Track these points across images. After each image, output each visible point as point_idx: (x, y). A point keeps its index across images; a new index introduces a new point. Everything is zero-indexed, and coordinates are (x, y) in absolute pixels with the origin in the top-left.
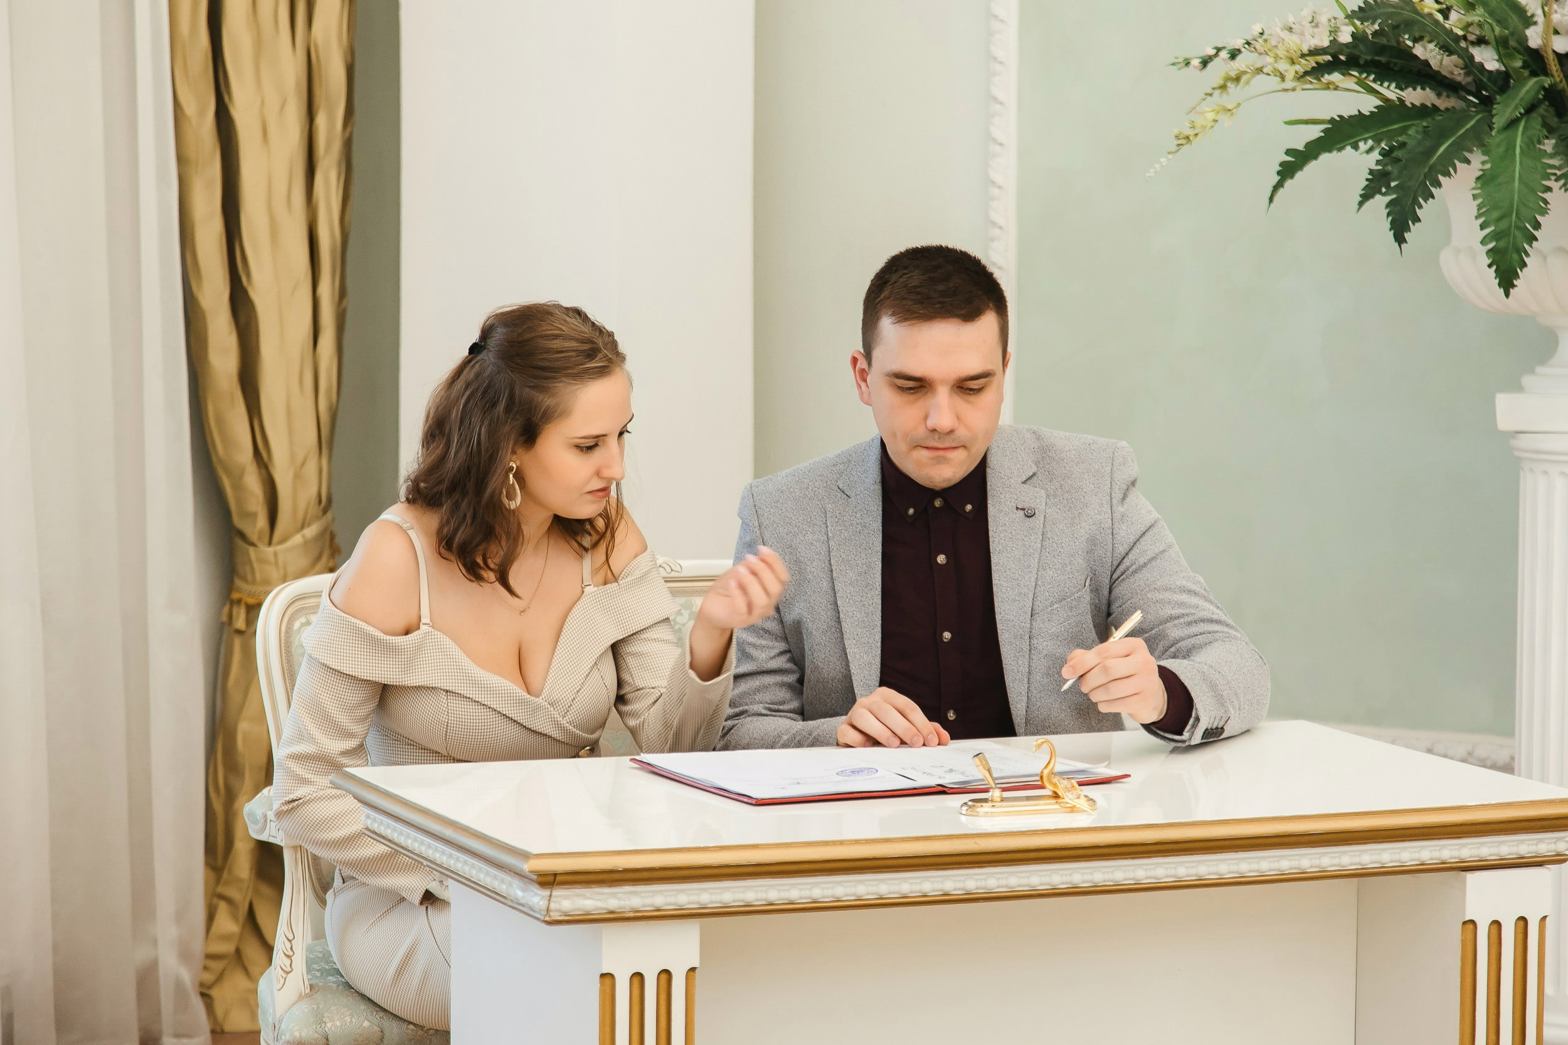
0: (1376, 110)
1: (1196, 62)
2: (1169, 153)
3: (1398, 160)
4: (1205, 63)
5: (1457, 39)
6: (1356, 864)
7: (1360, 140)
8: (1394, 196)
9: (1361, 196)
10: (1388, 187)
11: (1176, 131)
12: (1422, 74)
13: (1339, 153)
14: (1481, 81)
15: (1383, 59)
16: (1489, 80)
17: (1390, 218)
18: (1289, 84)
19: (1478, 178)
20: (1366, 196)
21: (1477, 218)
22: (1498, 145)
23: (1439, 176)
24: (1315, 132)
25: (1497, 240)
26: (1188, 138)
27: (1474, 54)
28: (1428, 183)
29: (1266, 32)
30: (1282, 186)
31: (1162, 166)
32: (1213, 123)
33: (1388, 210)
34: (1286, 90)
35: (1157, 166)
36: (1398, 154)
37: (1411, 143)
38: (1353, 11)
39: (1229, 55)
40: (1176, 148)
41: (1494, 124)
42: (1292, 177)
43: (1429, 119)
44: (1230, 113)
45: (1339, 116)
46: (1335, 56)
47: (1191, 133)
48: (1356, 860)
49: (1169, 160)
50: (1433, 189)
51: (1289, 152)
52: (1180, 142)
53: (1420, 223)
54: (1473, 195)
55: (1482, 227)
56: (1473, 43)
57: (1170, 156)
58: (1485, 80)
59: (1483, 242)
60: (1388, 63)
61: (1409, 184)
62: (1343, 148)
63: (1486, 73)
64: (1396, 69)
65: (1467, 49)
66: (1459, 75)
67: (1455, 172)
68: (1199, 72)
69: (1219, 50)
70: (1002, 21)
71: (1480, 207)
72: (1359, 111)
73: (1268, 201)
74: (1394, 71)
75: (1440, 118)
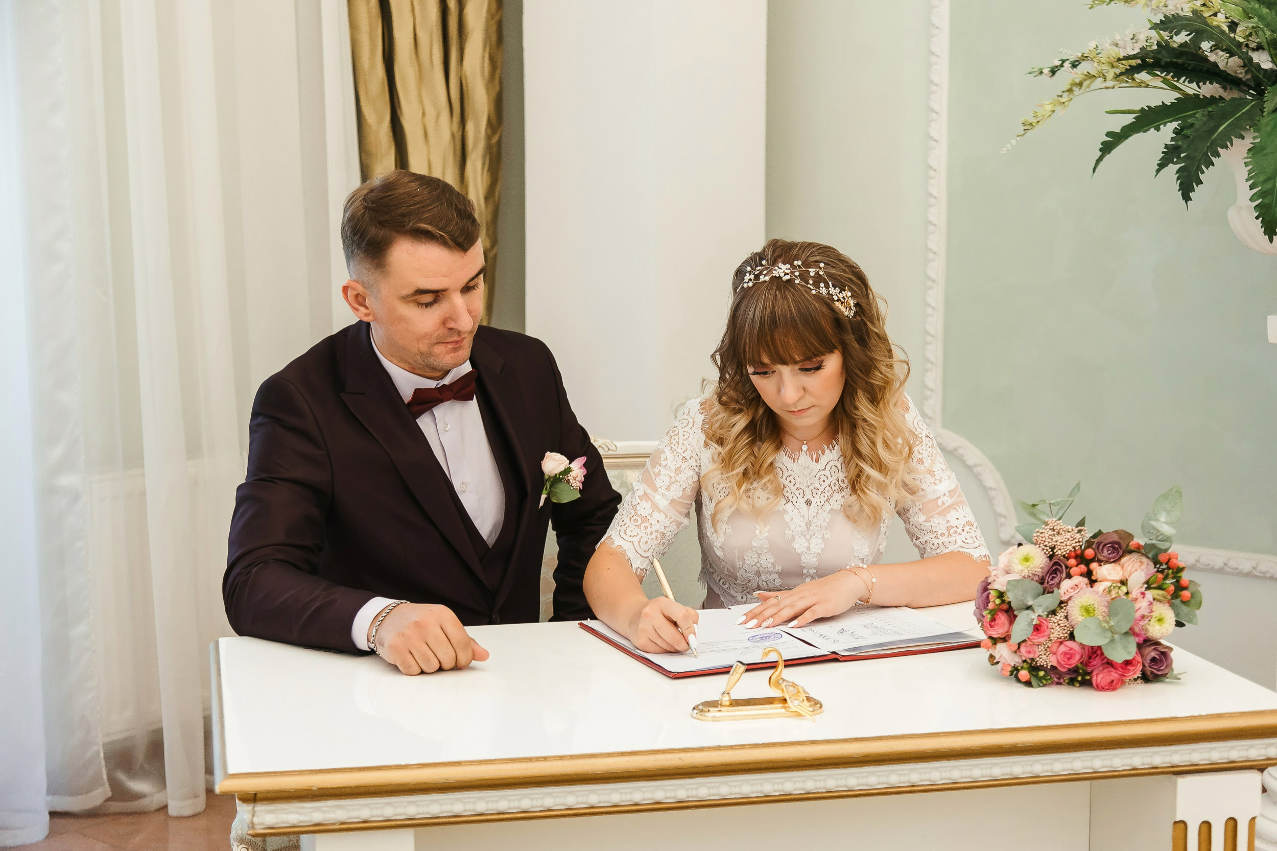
0: (1176, 101)
1: (1046, 71)
2: (1018, 136)
3: (1187, 137)
4: (1053, 72)
5: (1239, 45)
6: (1068, 770)
7: (1161, 124)
8: (1183, 164)
9: (1158, 165)
10: (1179, 157)
11: (1023, 120)
12: (1211, 73)
13: (1144, 133)
14: (1258, 77)
15: (1180, 61)
16: (1264, 76)
17: (1179, 181)
18: (1110, 83)
19: (1249, 150)
20: (1162, 165)
21: (1247, 180)
22: (1267, 124)
23: (1219, 148)
24: (1129, 119)
25: (1263, 198)
26: (1031, 124)
27: (1252, 56)
28: (1209, 154)
29: (1100, 48)
30: (1102, 160)
31: (1012, 146)
32: (1050, 113)
33: (1178, 175)
34: (1107, 88)
35: (1008, 145)
36: (1187, 132)
37: (1198, 124)
38: (1156, 24)
39: (1071, 65)
40: (1023, 132)
41: (1265, 108)
42: (1109, 153)
43: (1214, 106)
44: (1063, 105)
45: (1147, 106)
46: (1143, 60)
47: (1034, 121)
48: (1068, 766)
49: (1017, 141)
50: (1213, 159)
51: (1108, 134)
52: (1026, 127)
53: (1202, 185)
54: (1245, 163)
55: (1251, 188)
56: (1253, 50)
57: (1019, 138)
58: (1261, 76)
59: (1252, 200)
60: (1183, 64)
61: (1195, 155)
62: (1148, 130)
63: (1262, 72)
64: (1189, 68)
65: (1247, 53)
66: (1241, 74)
67: (1232, 145)
68: (1049, 78)
69: (1063, 61)
70: (937, 56)
71: (1250, 172)
72: (1163, 102)
73: (1092, 171)
74: (1189, 70)
75: (1223, 104)
